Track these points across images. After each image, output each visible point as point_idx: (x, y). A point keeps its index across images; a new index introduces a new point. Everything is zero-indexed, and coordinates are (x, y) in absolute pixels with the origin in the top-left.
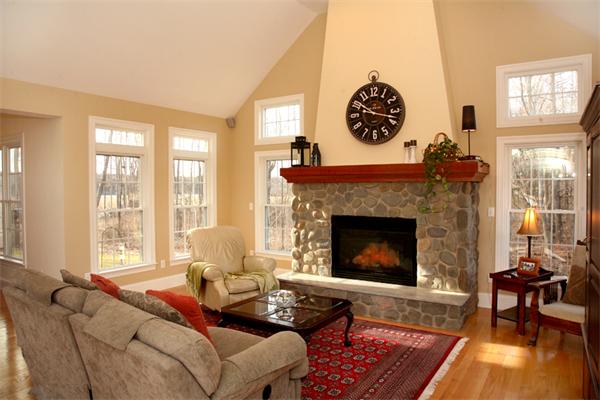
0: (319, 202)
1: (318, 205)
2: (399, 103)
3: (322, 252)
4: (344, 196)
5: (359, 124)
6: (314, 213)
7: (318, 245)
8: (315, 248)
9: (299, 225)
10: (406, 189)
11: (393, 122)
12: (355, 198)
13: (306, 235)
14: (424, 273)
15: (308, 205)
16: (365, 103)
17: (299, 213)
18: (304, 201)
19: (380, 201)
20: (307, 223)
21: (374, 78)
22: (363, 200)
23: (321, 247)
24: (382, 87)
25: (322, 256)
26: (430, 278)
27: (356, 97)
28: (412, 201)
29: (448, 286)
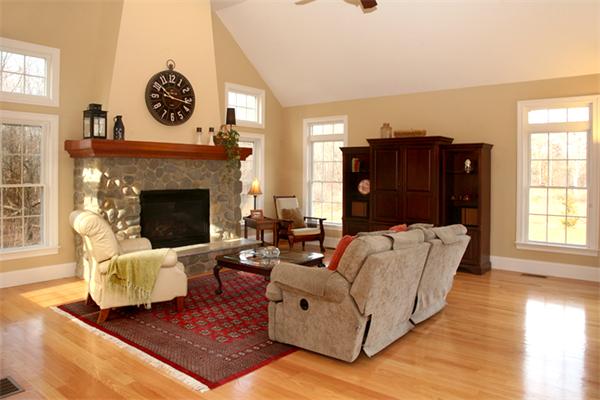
0: (129, 177)
1: (129, 181)
2: (191, 95)
3: (135, 229)
4: (155, 171)
5: (159, 105)
6: (125, 190)
7: (128, 223)
8: (125, 227)
9: (106, 204)
10: (204, 166)
11: (187, 110)
12: (165, 173)
13: (115, 215)
14: (218, 230)
15: (117, 182)
16: (165, 86)
17: (106, 192)
18: (113, 176)
19: (185, 175)
20: (115, 201)
21: (171, 66)
22: (171, 174)
23: (132, 225)
24: (179, 76)
25: (134, 234)
26: (221, 233)
27: (157, 78)
28: (208, 176)
29: (232, 235)
